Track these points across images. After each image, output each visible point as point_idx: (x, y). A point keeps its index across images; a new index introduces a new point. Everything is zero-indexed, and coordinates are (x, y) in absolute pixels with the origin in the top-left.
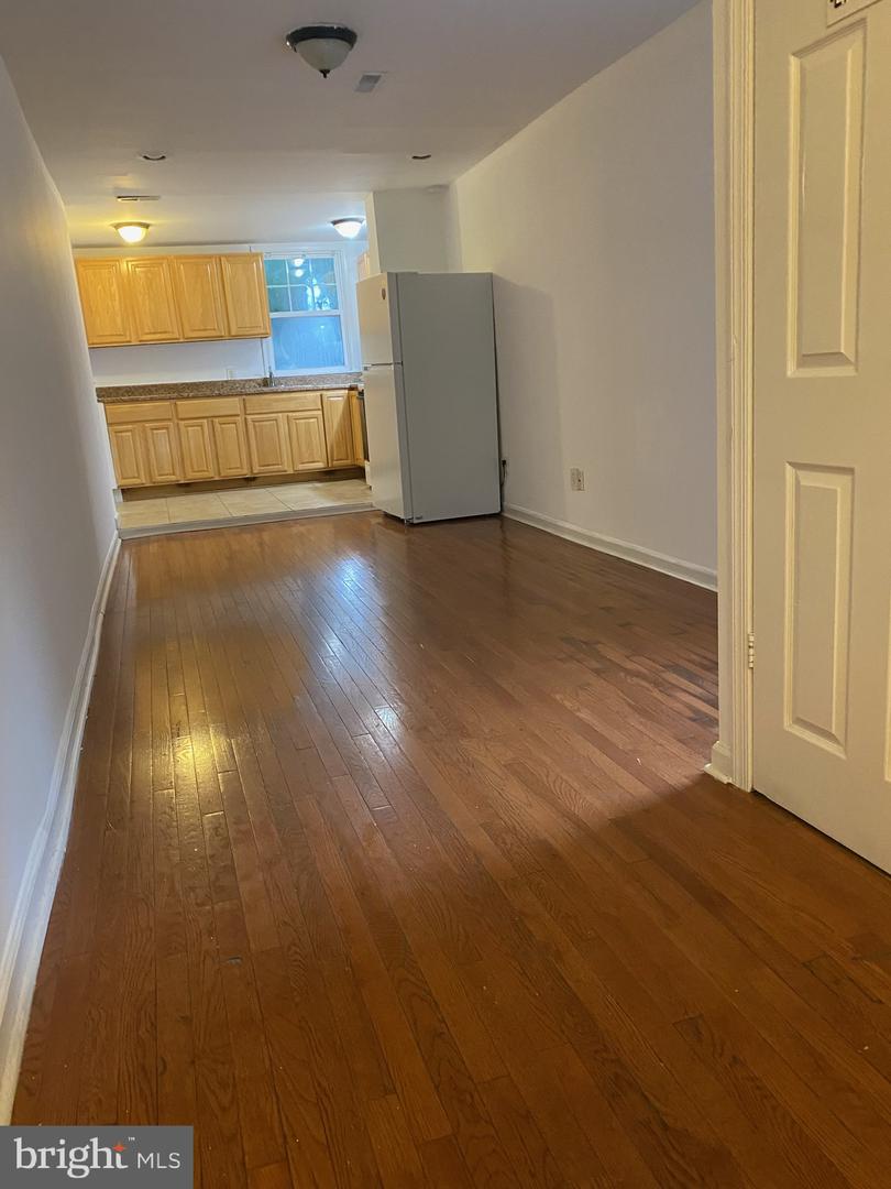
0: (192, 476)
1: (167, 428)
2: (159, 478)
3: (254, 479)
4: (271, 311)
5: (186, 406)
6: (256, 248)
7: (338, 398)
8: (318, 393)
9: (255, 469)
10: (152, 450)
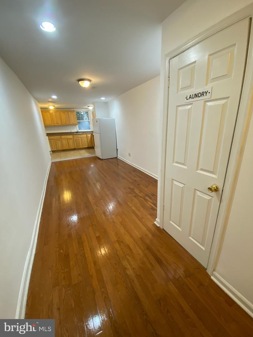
0: (64, 148)
1: (60, 140)
2: (58, 149)
3: (75, 149)
4: (78, 120)
5: (63, 137)
6: (75, 110)
7: (89, 135)
8: (86, 135)
9: (76, 147)
10: (57, 144)
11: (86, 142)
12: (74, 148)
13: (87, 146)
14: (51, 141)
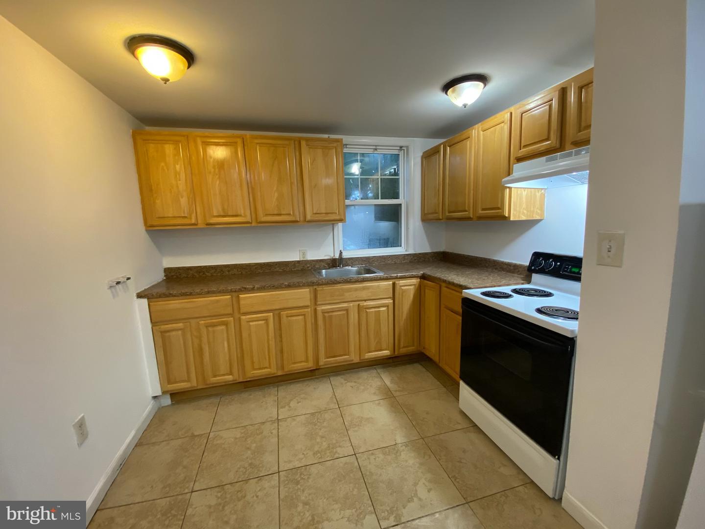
1: (226, 324)
2: (213, 380)
5: (250, 299)
7: (409, 287)
8: (392, 282)
9: (323, 361)
10: (206, 348)
11: (386, 329)
12: (310, 365)
13: (386, 353)
14: (163, 332)
